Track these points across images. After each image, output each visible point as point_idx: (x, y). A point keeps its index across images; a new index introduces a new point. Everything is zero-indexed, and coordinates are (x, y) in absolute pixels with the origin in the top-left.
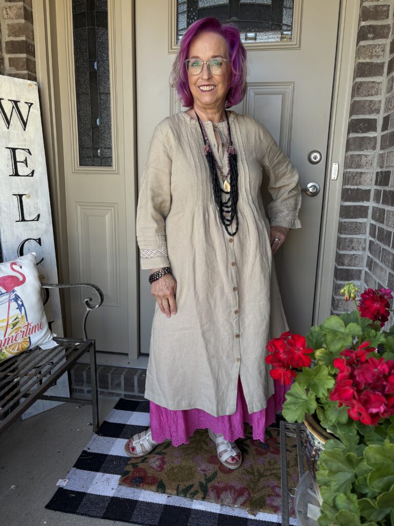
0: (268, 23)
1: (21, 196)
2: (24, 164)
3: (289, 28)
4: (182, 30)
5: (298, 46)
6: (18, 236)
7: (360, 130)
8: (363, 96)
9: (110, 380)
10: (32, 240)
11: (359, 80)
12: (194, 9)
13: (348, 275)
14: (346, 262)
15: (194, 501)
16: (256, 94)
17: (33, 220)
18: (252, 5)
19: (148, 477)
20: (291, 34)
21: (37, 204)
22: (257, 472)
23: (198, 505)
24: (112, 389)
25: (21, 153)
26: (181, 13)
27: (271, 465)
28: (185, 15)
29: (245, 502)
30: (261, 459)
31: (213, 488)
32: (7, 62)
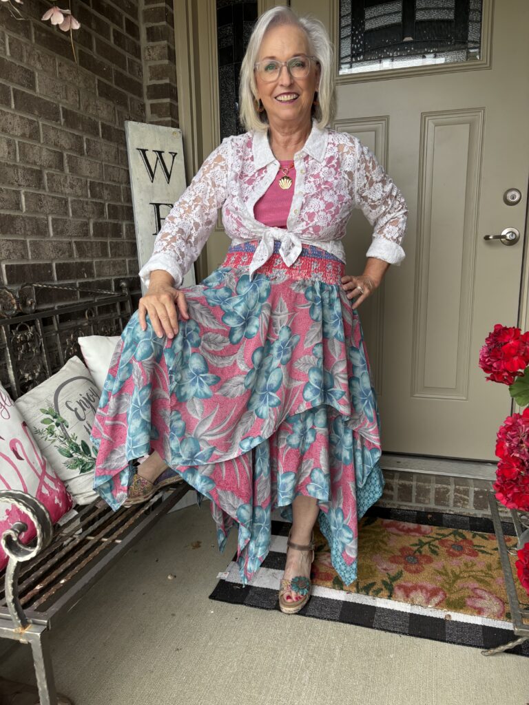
0: (451, 41)
3: (478, 45)
4: (346, 57)
5: (488, 65)
12: (359, 31)
15: (378, 599)
16: (436, 126)
18: (430, 22)
19: (321, 573)
20: (480, 52)
22: (452, 573)
23: (382, 603)
25: (164, 209)
26: (345, 38)
27: (467, 567)
28: (349, 40)
29: (440, 602)
30: (454, 561)
31: (400, 587)
32: (148, 109)
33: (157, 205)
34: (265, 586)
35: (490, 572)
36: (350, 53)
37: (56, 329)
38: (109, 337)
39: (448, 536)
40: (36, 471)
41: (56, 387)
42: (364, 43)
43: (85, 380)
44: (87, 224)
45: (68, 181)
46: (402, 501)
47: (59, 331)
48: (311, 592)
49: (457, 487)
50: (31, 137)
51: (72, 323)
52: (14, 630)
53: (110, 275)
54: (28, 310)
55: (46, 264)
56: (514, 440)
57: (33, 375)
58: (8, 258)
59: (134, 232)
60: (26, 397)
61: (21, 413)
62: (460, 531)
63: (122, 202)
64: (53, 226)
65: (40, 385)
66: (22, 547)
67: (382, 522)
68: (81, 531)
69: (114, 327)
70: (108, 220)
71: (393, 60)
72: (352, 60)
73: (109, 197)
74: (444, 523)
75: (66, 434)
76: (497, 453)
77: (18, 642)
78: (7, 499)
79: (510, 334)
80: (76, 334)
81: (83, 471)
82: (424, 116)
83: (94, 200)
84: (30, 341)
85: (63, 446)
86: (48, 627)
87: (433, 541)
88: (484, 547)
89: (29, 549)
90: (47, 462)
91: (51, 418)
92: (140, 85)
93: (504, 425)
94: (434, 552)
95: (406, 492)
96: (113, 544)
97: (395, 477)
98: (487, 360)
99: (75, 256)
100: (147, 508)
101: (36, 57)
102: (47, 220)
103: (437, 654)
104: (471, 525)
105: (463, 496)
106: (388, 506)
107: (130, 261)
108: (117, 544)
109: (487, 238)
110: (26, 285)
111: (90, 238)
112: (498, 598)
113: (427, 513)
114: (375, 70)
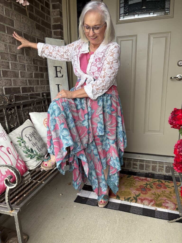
0: (159, 8)
1: (58, 85)
2: (60, 73)
3: (169, 9)
4: (122, 14)
5: (172, 17)
15: (132, 203)
16: (153, 38)
18: (152, 1)
19: (112, 194)
20: (169, 12)
21: (64, 88)
22: (157, 194)
23: (133, 204)
25: (58, 68)
27: (163, 192)
28: (123, 8)
29: (153, 204)
30: (158, 190)
31: (140, 199)
32: (53, 33)
33: (56, 67)
34: (93, 198)
35: (171, 194)
36: (123, 13)
37: (22, 110)
38: (40, 113)
39: (156, 182)
40: (15, 158)
41: (22, 130)
42: (128, 9)
43: (32, 127)
44: (32, 74)
45: (26, 58)
46: (141, 169)
47: (23, 111)
48: (109, 200)
49: (160, 165)
50: (12, 43)
51: (27, 108)
52: (8, 212)
53: (40, 91)
54: (12, 103)
55: (18, 87)
56: (181, 148)
57: (14, 125)
58: (5, 85)
59: (48, 77)
60: (12, 133)
61: (10, 138)
62: (161, 180)
63: (44, 66)
64: (20, 74)
65: (16, 129)
66: (11, 183)
67: (133, 177)
68: (31, 178)
69: (42, 109)
70: (39, 72)
71: (138, 15)
72: (124, 15)
73: (39, 64)
74: (155, 177)
75: (25, 145)
76: (174, 153)
77: (10, 215)
78: (6, 167)
79: (180, 112)
80: (29, 111)
81: (31, 158)
82: (150, 35)
83: (34, 65)
84: (13, 114)
85: (24, 150)
86: (20, 211)
87: (151, 183)
88: (169, 186)
89: (13, 184)
90: (19, 155)
91: (20, 140)
92: (50, 25)
93: (177, 143)
94: (151, 187)
95: (142, 167)
96: (41, 183)
97: (138, 161)
98: (171, 121)
99: (28, 85)
100: (53, 171)
101: (14, 15)
102: (18, 72)
103: (152, 222)
104: (164, 178)
105: (161, 168)
106: (136, 171)
107: (47, 87)
108: (43, 183)
109: (171, 78)
110: (11, 95)
111: (33, 78)
112: (173, 203)
113: (149, 174)
114: (132, 18)
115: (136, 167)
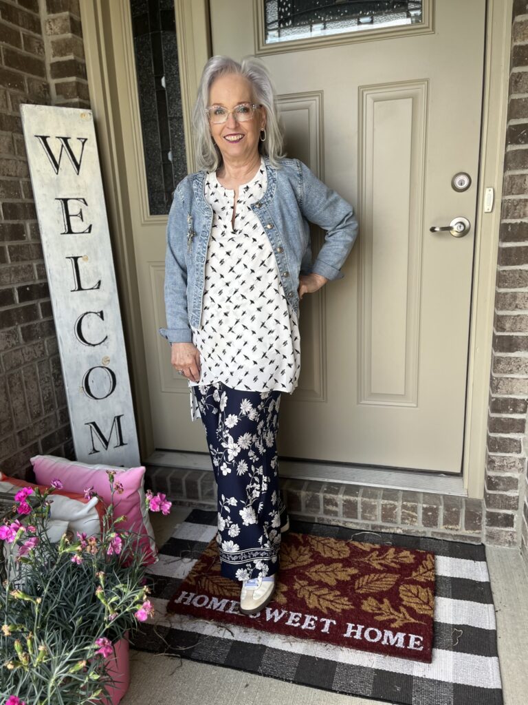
0: (388, 2)
1: (76, 259)
2: (79, 218)
3: (418, 6)
4: (273, 22)
5: (431, 29)
6: (74, 310)
7: (523, 138)
8: (524, 93)
9: (199, 488)
10: (92, 314)
11: (517, 70)
13: (511, 345)
14: (508, 326)
16: (375, 101)
17: (92, 289)
20: (421, 14)
21: (97, 267)
24: (203, 499)
25: (74, 204)
26: (271, 1)
28: (276, 4)
32: (53, 89)
33: (65, 201)
36: (277, 18)
42: (292, 6)
46: (348, 517)
49: (405, 503)
53: (14, 285)
63: (23, 199)
71: (325, 25)
72: (279, 25)
82: (361, 90)
92: (41, 63)
95: (350, 509)
97: (340, 491)
105: (411, 512)
106: (333, 523)
107: (38, 266)
114: (306, 37)
115: (334, 508)
